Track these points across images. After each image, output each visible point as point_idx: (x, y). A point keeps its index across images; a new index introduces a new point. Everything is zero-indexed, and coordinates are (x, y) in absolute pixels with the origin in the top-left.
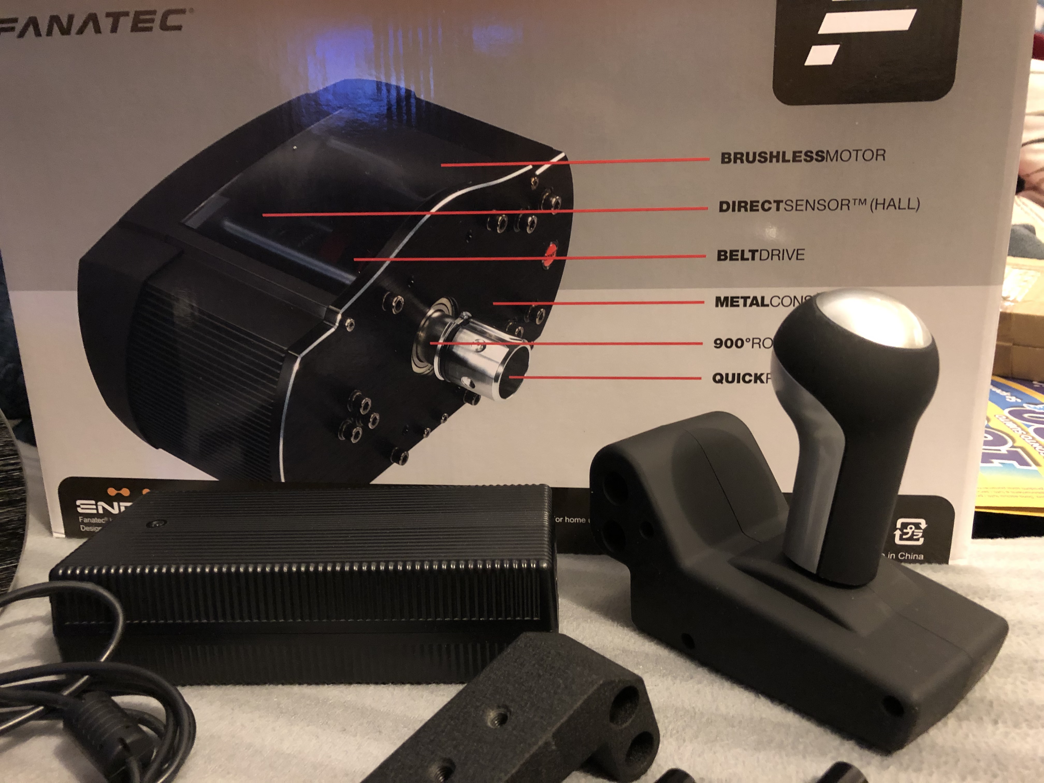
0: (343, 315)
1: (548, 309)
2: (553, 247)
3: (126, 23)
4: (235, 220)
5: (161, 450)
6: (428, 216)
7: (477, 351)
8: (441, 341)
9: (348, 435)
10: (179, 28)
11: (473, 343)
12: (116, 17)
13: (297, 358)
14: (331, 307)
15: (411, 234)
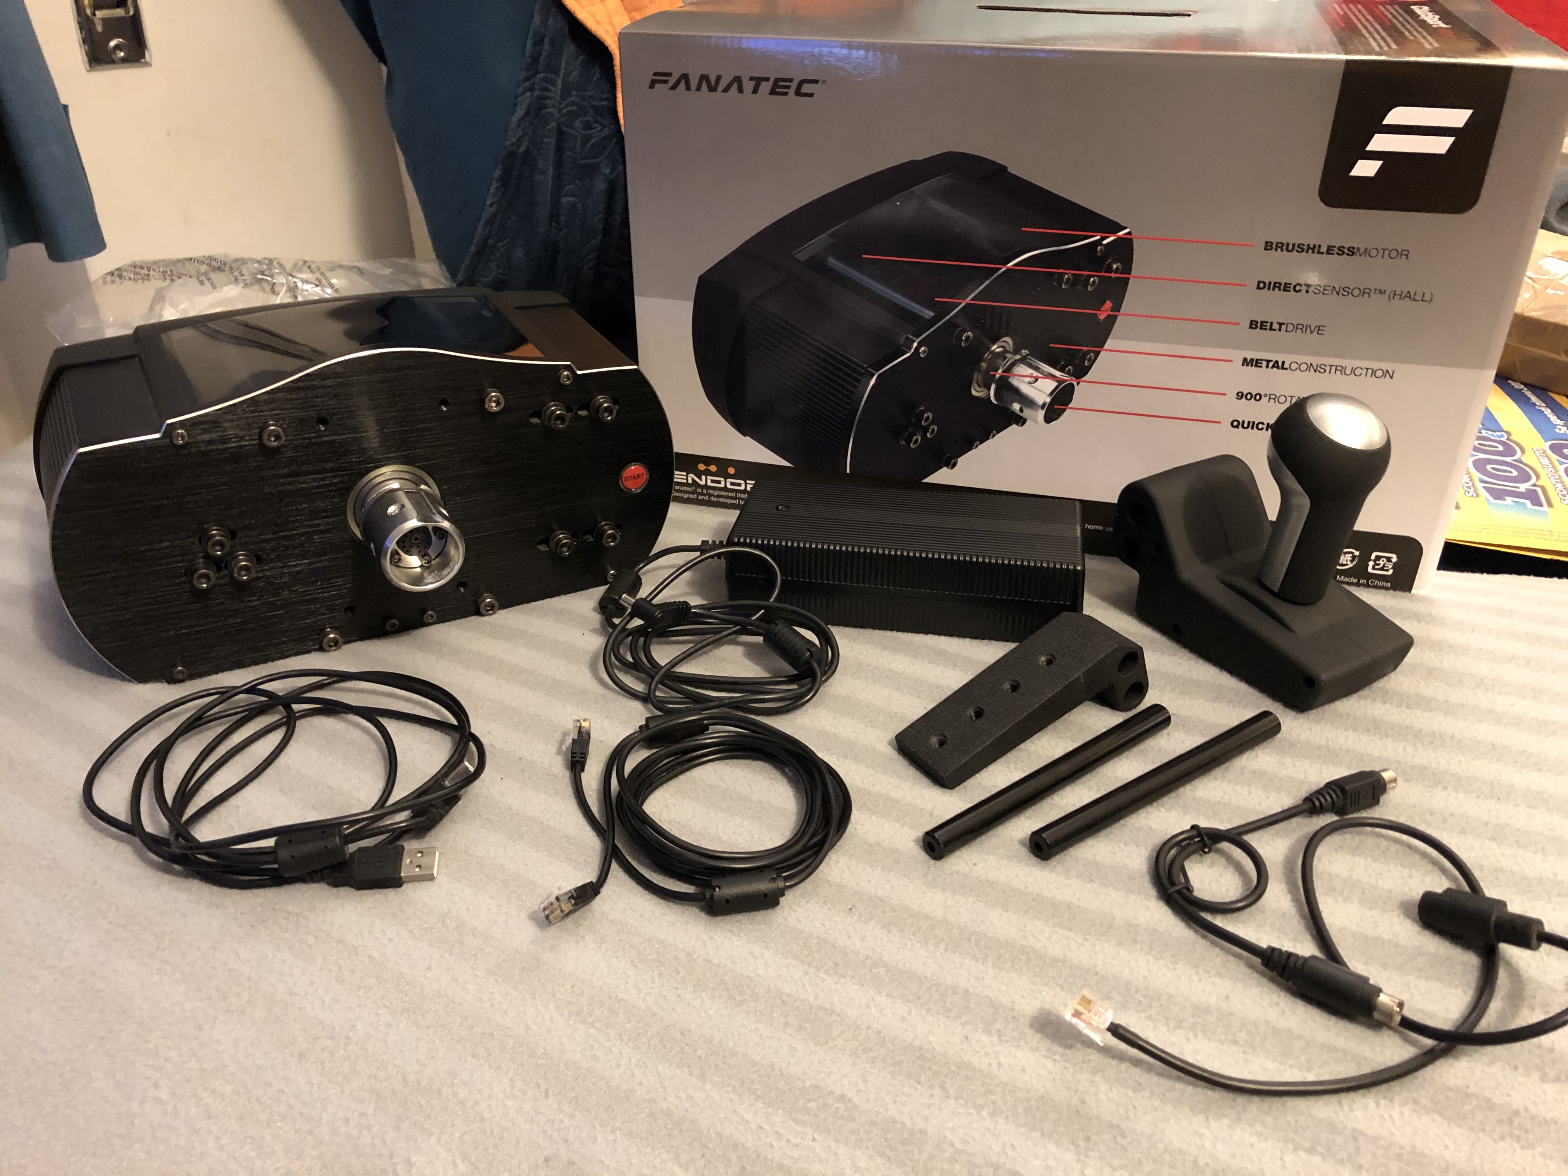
0: (919, 343)
1: (1097, 354)
2: (1108, 304)
3: (766, 87)
4: (838, 257)
5: (748, 438)
6: (1004, 269)
7: (1030, 383)
8: (1000, 371)
9: (909, 441)
10: (811, 95)
11: (1027, 376)
12: (758, 81)
13: (874, 375)
14: (910, 336)
15: (988, 282)
